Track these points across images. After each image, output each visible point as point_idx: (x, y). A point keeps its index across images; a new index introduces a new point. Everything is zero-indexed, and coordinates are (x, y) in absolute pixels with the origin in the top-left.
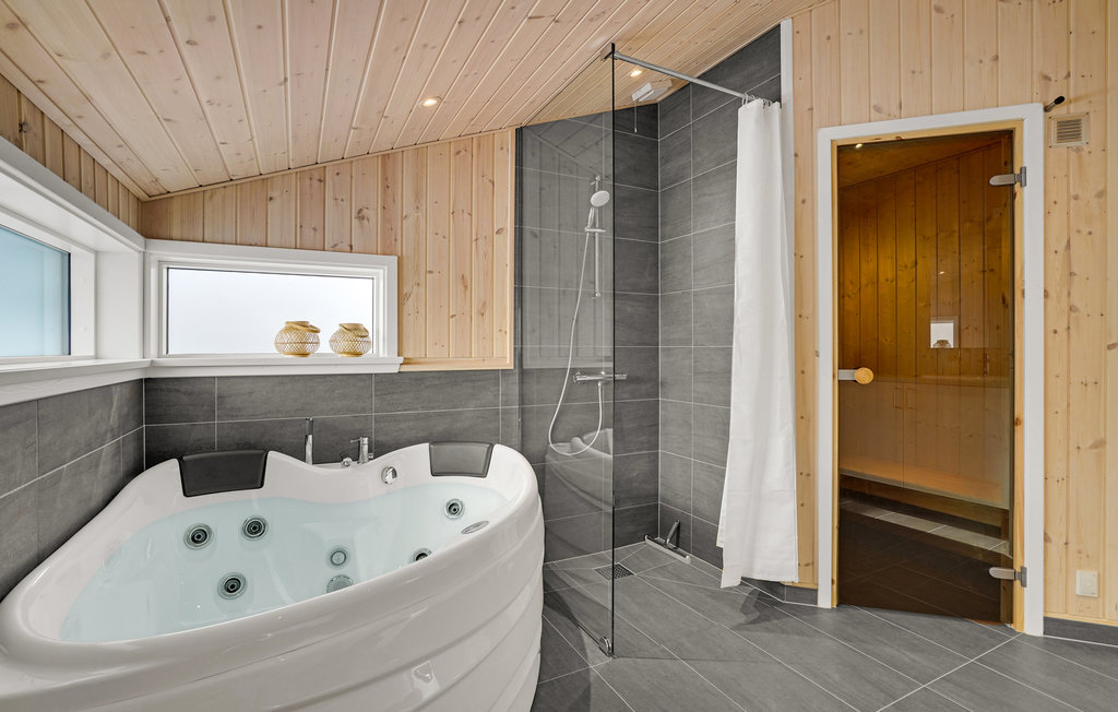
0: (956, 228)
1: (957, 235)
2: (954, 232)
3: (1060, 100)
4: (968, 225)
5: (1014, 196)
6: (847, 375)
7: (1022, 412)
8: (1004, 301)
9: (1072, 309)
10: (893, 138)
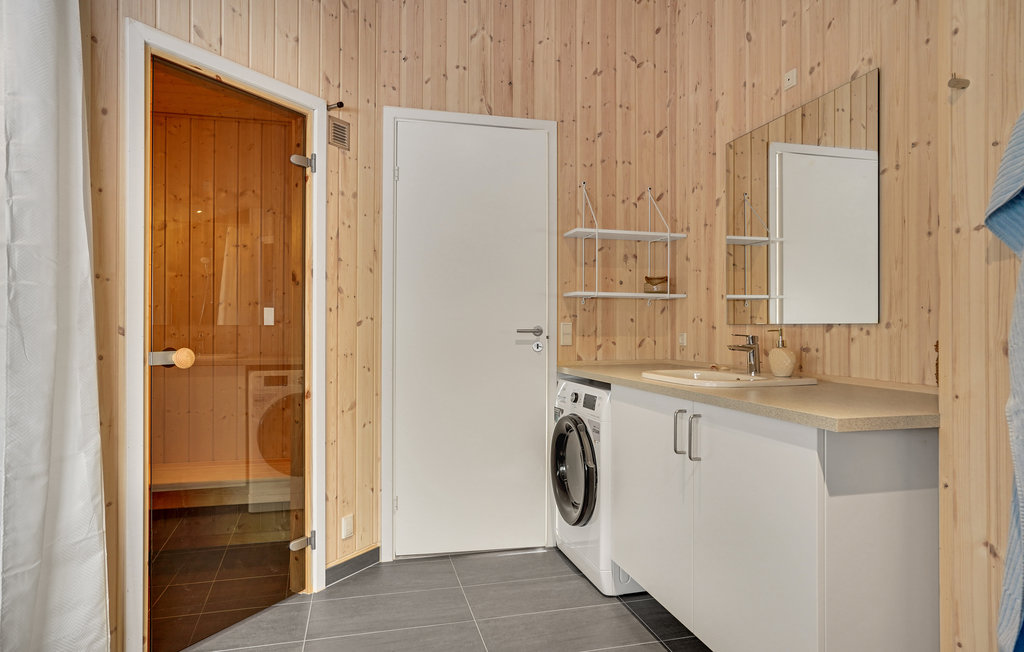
0: (211, 195)
1: (211, 202)
2: (209, 199)
3: (340, 105)
4: (223, 195)
5: (305, 179)
6: (160, 358)
7: (310, 386)
8: (294, 279)
9: (340, 290)
10: (213, 76)
